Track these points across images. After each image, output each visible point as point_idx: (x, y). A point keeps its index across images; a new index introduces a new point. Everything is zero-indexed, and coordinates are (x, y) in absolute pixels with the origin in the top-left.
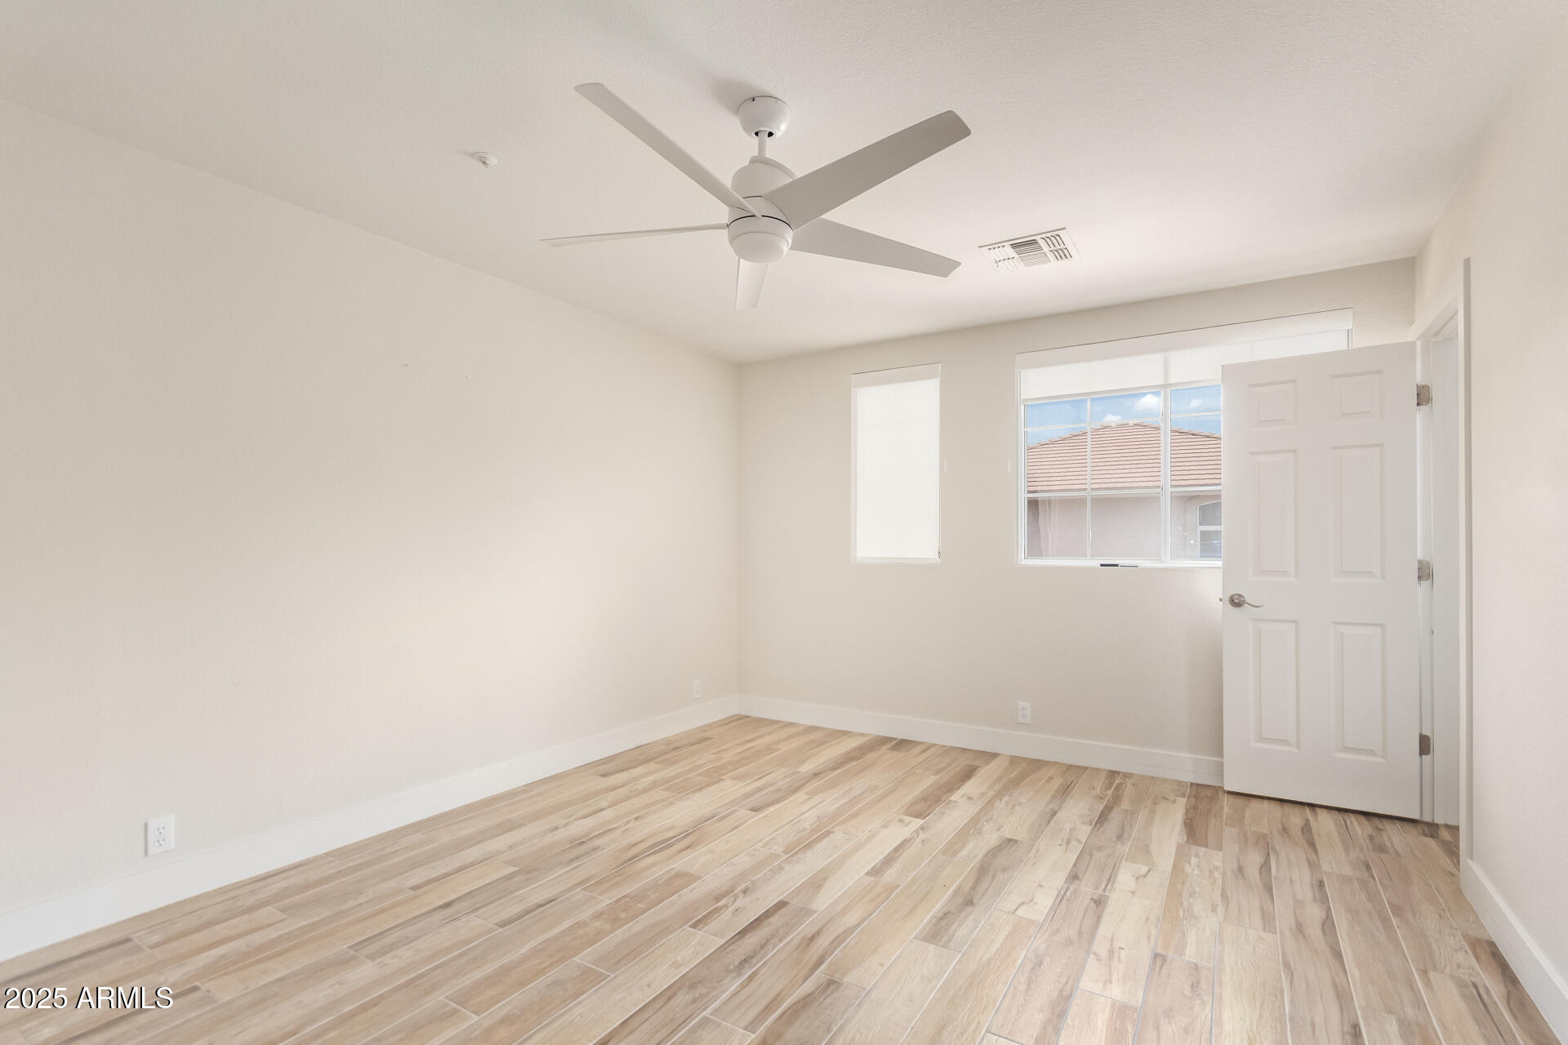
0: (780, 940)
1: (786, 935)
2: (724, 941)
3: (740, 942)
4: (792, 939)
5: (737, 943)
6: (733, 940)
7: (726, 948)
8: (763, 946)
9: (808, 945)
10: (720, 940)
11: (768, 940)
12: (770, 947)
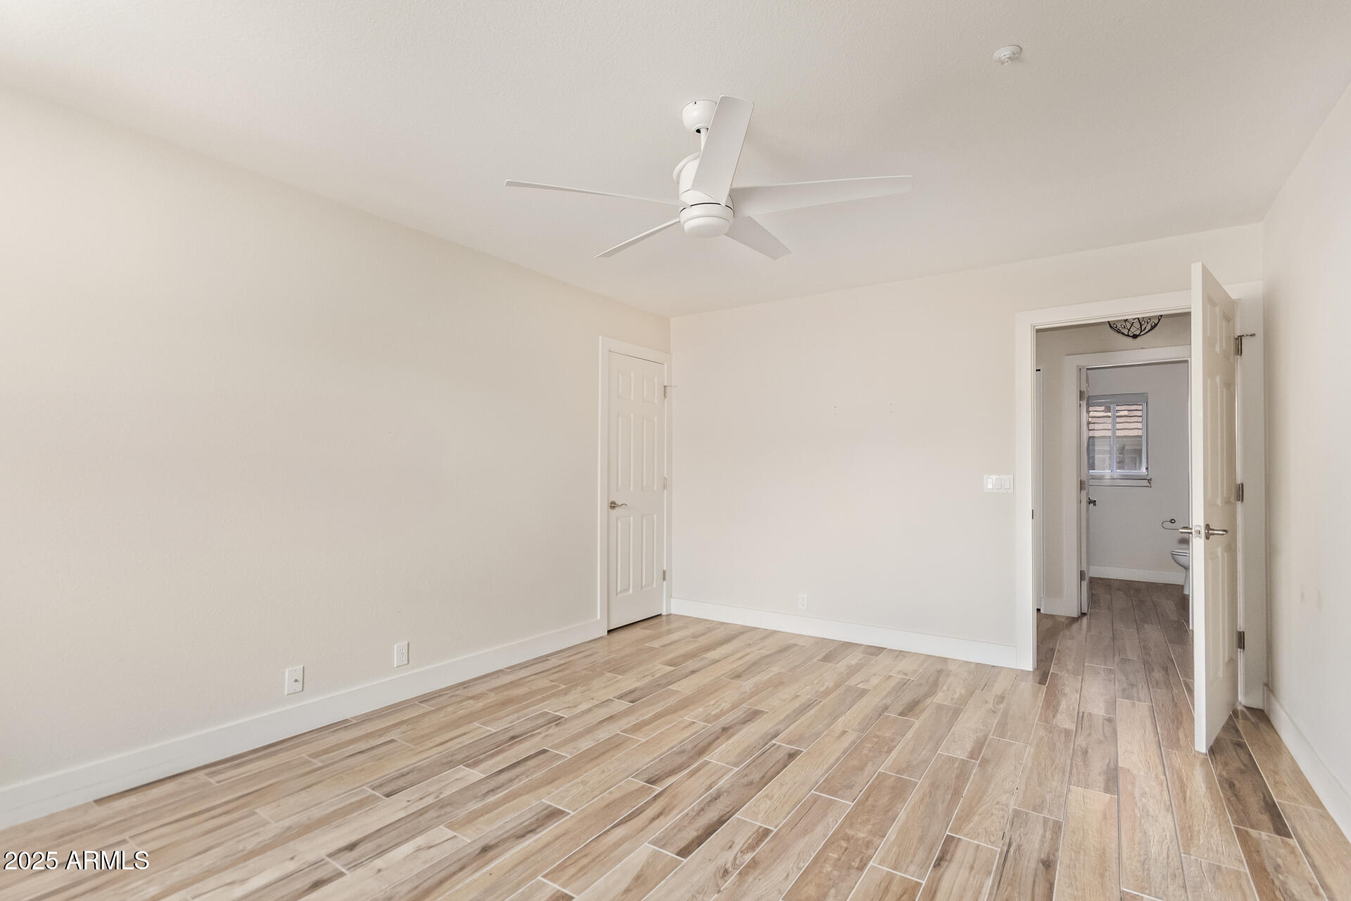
0: (687, 814)
1: (683, 817)
2: (736, 815)
3: (722, 814)
4: (678, 815)
5: (725, 812)
6: (728, 815)
7: (733, 808)
8: (702, 809)
9: (664, 809)
10: (739, 817)
11: (698, 814)
12: (697, 809)
